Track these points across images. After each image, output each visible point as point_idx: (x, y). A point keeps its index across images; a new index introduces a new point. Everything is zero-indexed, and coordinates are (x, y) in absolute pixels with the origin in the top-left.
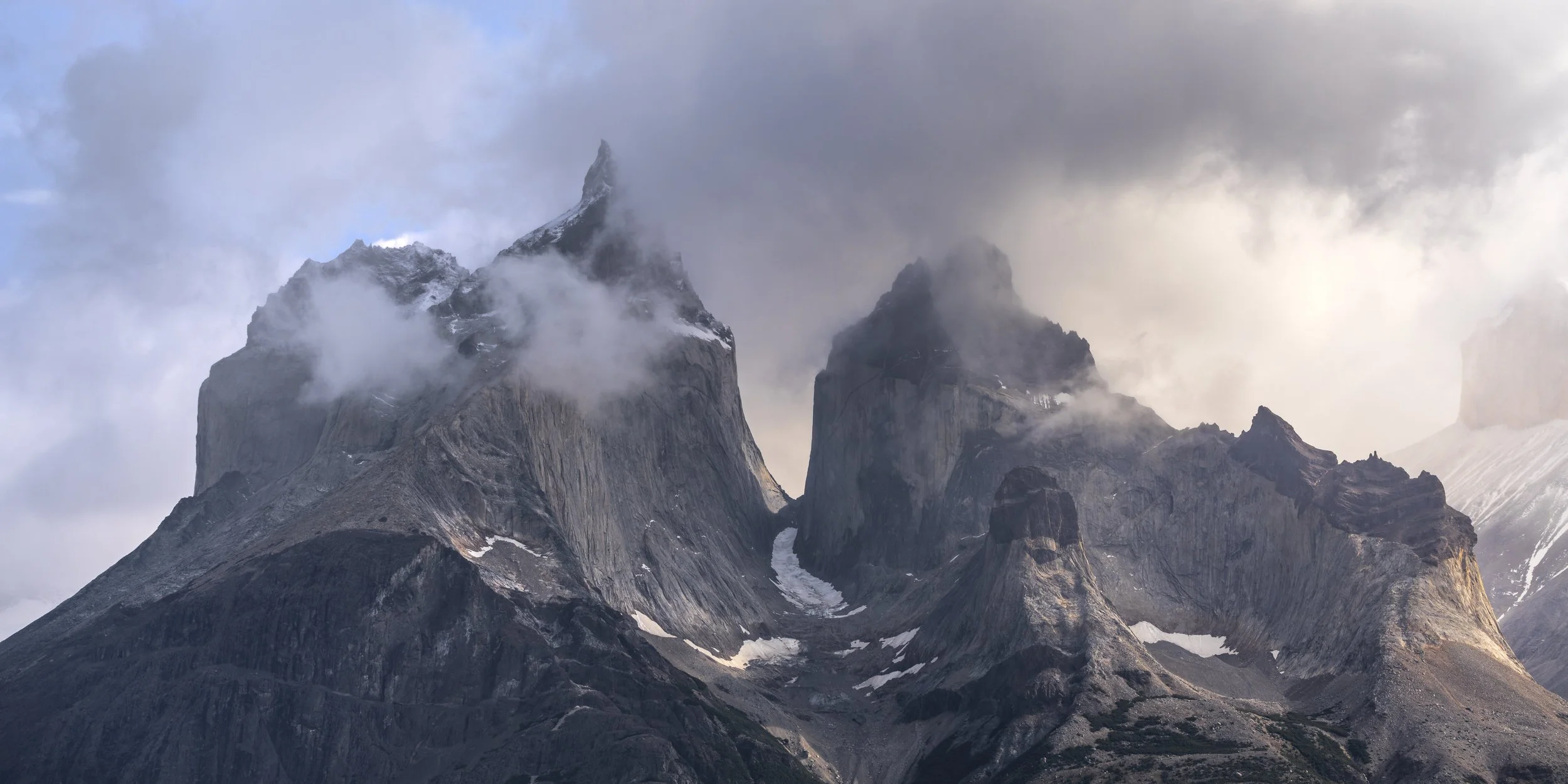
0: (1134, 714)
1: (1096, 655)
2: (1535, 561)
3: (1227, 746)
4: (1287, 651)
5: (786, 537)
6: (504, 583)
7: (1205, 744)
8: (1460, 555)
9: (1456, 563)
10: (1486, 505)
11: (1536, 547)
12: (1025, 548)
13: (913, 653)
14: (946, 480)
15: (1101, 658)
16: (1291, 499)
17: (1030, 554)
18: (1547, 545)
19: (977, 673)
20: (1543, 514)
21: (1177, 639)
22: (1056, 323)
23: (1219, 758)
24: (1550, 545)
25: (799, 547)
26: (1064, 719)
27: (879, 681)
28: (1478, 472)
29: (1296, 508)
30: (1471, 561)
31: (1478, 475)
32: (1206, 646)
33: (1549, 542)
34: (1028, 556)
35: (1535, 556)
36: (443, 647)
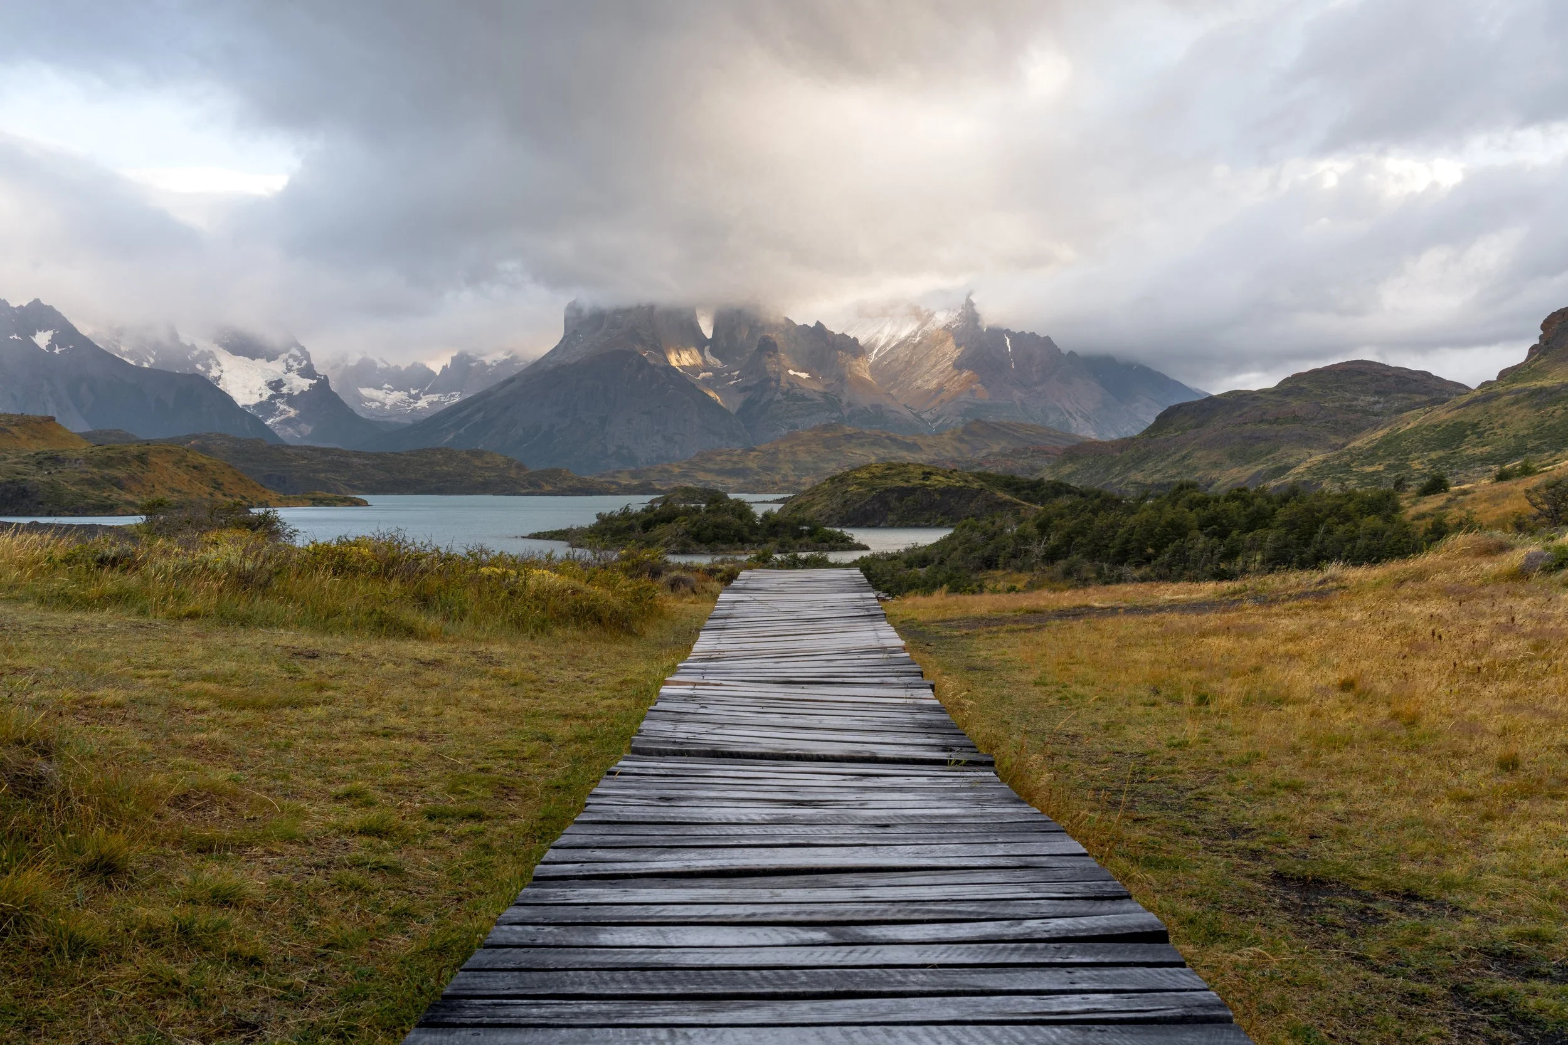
0: (791, 392)
1: (782, 379)
2: (875, 352)
3: (812, 400)
4: (823, 377)
5: (707, 348)
6: (652, 362)
7: (807, 399)
13: (739, 377)
15: (783, 379)
19: (755, 382)
20: (877, 340)
21: (797, 373)
23: (810, 403)
25: (710, 350)
26: (776, 393)
27: (732, 383)
32: (804, 375)
36: (640, 376)
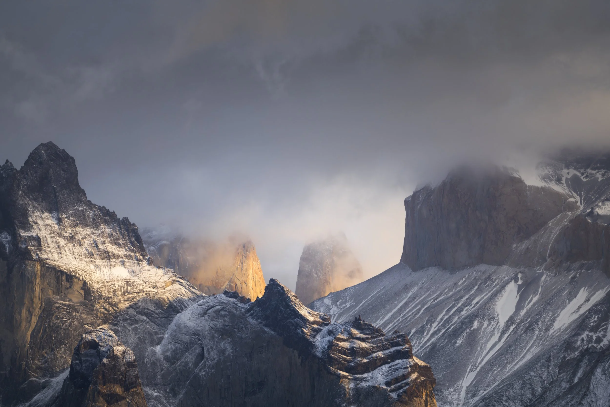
8: (424, 394)
9: (421, 402)
10: (427, 334)
11: (468, 370)
12: (99, 392)
14: (30, 334)
16: (296, 351)
17: (103, 397)
18: (476, 369)
22: (112, 211)
24: (479, 368)
28: (419, 306)
29: (299, 358)
30: (431, 399)
31: (420, 309)
33: (478, 366)
34: (101, 399)
35: (467, 377)
